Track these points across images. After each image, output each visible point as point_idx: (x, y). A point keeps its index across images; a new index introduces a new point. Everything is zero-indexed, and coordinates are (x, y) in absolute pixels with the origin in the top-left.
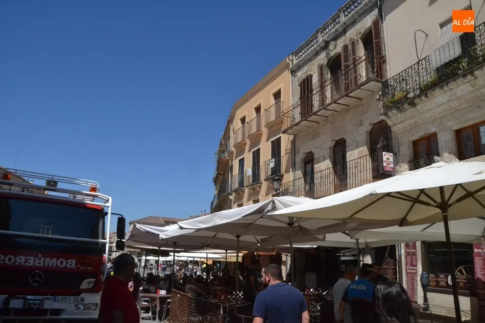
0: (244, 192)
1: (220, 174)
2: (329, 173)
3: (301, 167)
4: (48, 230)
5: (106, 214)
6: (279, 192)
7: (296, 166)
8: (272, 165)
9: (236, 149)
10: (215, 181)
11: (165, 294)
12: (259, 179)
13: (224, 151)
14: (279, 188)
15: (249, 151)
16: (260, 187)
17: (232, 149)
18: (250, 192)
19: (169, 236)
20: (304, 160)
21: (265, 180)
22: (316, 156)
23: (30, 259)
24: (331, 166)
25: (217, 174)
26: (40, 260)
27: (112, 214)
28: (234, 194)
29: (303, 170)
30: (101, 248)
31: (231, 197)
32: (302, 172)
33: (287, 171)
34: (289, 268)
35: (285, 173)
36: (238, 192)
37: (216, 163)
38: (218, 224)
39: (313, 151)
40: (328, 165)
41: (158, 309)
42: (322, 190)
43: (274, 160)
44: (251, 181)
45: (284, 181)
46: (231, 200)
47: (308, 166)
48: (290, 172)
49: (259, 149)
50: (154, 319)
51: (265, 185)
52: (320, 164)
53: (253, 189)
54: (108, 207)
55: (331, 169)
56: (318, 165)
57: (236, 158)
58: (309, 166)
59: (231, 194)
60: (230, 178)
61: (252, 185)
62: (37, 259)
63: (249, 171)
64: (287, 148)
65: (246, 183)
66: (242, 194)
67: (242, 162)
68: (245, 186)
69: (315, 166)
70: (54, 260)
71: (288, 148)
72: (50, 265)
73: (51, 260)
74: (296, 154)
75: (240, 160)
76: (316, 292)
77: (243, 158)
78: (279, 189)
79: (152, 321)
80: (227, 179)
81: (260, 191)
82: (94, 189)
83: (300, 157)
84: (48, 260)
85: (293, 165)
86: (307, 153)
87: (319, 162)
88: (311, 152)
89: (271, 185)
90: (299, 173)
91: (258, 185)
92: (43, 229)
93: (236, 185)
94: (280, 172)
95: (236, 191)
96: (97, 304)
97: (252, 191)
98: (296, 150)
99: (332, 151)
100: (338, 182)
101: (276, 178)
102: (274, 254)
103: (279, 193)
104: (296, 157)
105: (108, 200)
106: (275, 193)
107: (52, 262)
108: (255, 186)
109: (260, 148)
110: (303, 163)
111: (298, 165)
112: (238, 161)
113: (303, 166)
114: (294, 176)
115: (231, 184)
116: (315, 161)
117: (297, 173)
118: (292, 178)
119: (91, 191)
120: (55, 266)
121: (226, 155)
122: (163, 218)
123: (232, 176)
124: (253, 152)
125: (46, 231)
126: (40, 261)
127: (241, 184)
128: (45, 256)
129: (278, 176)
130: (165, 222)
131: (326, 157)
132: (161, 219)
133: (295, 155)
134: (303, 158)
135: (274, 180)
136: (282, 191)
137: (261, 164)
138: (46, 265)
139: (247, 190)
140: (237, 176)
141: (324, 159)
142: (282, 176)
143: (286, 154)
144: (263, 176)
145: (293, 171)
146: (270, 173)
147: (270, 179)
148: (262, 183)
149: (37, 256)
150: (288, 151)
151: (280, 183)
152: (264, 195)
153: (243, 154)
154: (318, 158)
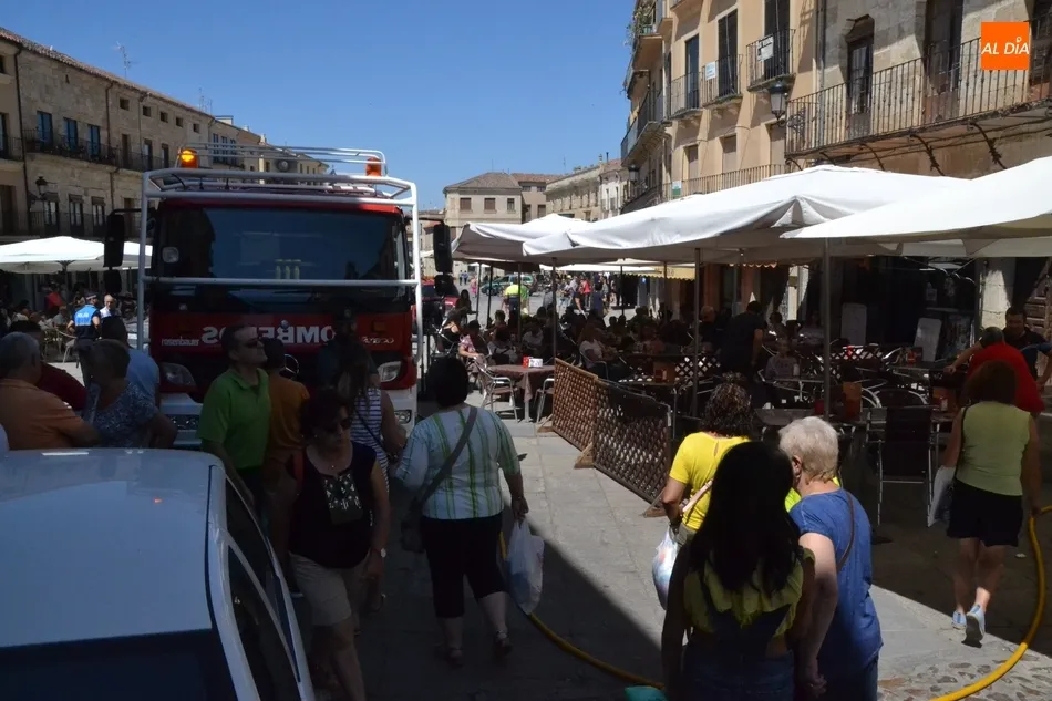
0: (698, 119)
1: (642, 74)
2: (912, 71)
3: (840, 57)
4: (292, 266)
5: (408, 220)
6: (783, 117)
7: (828, 54)
8: (767, 53)
9: (679, 15)
10: (630, 92)
11: (541, 365)
12: (735, 87)
13: (648, 20)
14: (783, 108)
15: (711, 18)
16: (738, 106)
17: (669, 14)
18: (713, 118)
19: (543, 249)
20: (846, 37)
21: (750, 90)
22: (878, 28)
23: (267, 332)
24: (917, 53)
25: (635, 74)
26: (286, 331)
27: (420, 219)
28: (675, 123)
29: (845, 61)
30: (405, 297)
31: (669, 130)
32: (842, 68)
33: (805, 67)
34: (804, 291)
35: (799, 72)
36: (687, 118)
37: (631, 48)
38: (660, 244)
39: (873, 14)
40: (909, 51)
41: (527, 397)
42: (892, 113)
43: (771, 40)
44: (716, 92)
45: (796, 93)
46: (669, 136)
47: (857, 53)
48: (811, 69)
49: (735, 13)
50: (521, 416)
51: (749, 101)
52: (888, 48)
53: (721, 111)
54: (412, 206)
55: (919, 63)
56: (883, 51)
57: (678, 37)
58: (860, 54)
59: (668, 124)
60: (665, 85)
61: (717, 102)
62: (280, 330)
63: (710, 68)
64: (804, 8)
65: (703, 99)
66: (696, 124)
67: (692, 45)
68: (701, 103)
69: (875, 54)
70: (314, 330)
71: (808, 9)
72: (308, 340)
73: (308, 330)
74: (828, 24)
75: (687, 42)
76: (870, 356)
77: (697, 37)
78: (784, 113)
79: (516, 420)
80: (657, 88)
81: (737, 116)
82: (373, 169)
83: (837, 31)
84: (301, 330)
85: (819, 52)
86: (857, 21)
87: (886, 43)
88: (867, 16)
89: (765, 101)
90: (835, 72)
91: (733, 101)
92: (283, 266)
93: (680, 103)
94: (786, 71)
95: (681, 116)
96: (410, 411)
97: (719, 117)
98: (828, 15)
99: (923, 12)
100: (936, 94)
101: (778, 86)
102: (774, 266)
103: (783, 121)
104: (828, 30)
105: (409, 188)
106: (775, 120)
107: (311, 333)
108: (726, 104)
109: (736, 11)
110: (845, 45)
111: (834, 49)
112: (684, 45)
113: (845, 52)
114: (822, 80)
115: (669, 100)
116: (876, 39)
117: (828, 70)
118: (815, 86)
119: (368, 173)
120: (317, 340)
121: (655, 30)
122: (515, 175)
123: (669, 81)
124: (720, 21)
125: (288, 269)
126: (286, 335)
127: (693, 98)
128: (295, 324)
129: (781, 79)
130: (520, 183)
131: (906, 27)
132: (512, 178)
133: (824, 28)
134: (845, 33)
135: (773, 91)
136: (792, 117)
137: (741, 49)
138: (300, 340)
139: (706, 115)
140: (683, 81)
141: (901, 35)
142: (792, 80)
143: (803, 23)
144: (744, 81)
145: (818, 67)
146: (761, 72)
147: (760, 87)
148: (742, 98)
149: (280, 325)
150: (807, 17)
151: (786, 97)
152: (748, 125)
153: (695, 26)
154: (886, 33)
